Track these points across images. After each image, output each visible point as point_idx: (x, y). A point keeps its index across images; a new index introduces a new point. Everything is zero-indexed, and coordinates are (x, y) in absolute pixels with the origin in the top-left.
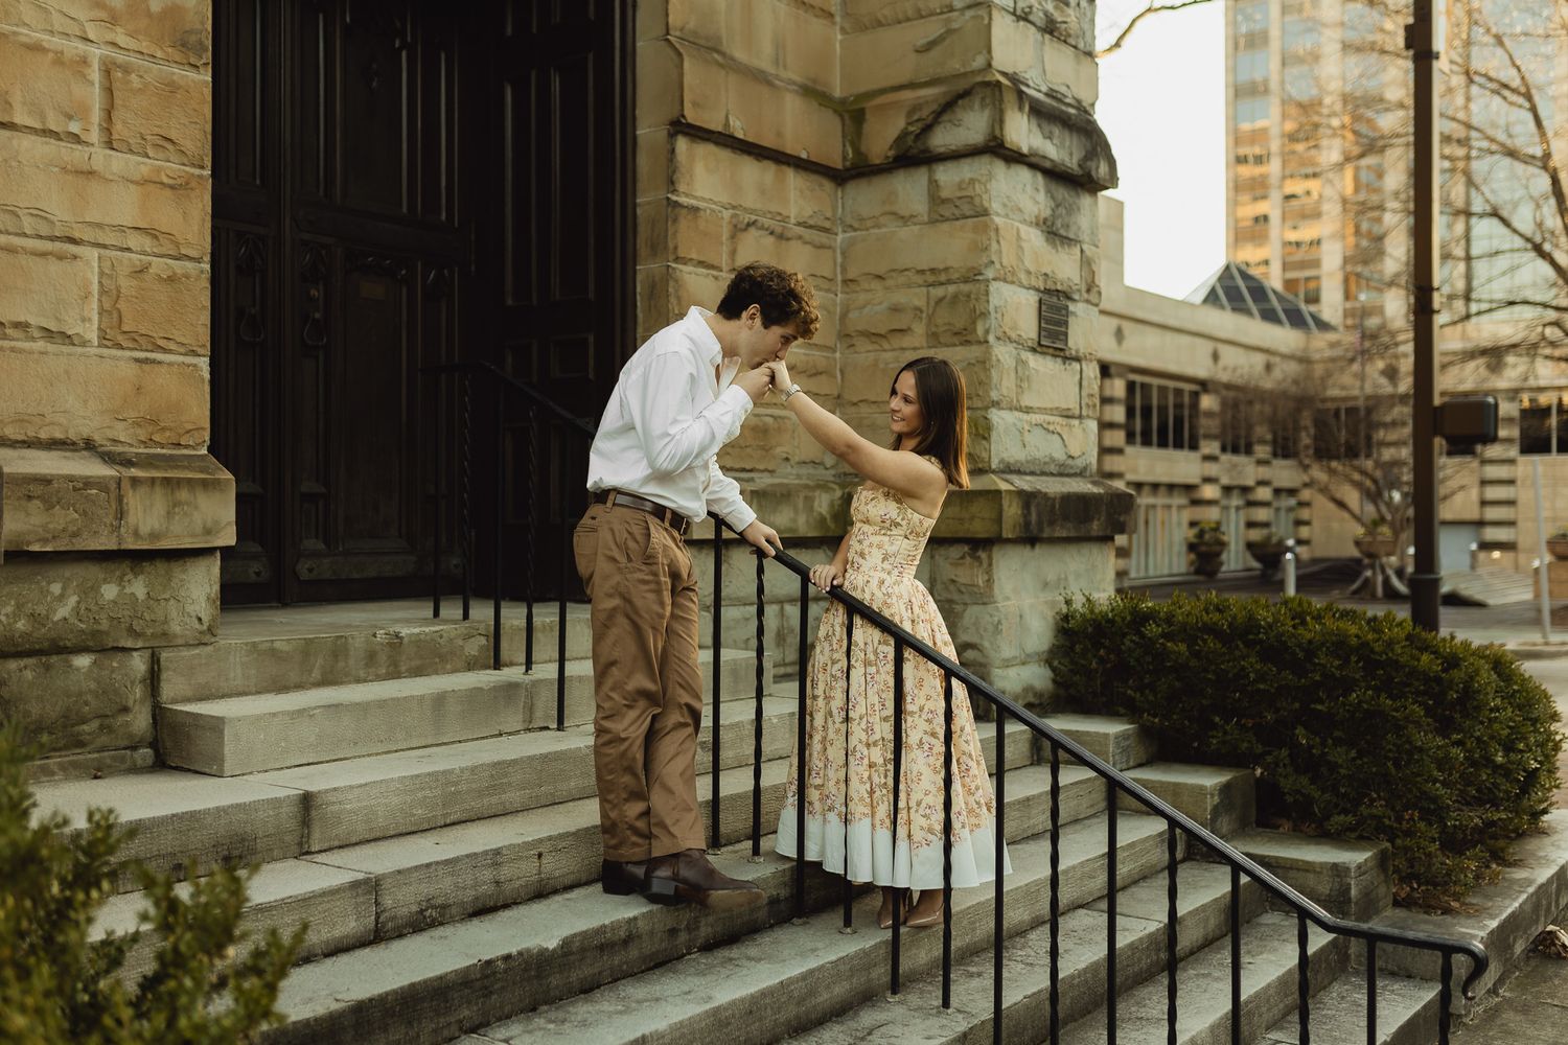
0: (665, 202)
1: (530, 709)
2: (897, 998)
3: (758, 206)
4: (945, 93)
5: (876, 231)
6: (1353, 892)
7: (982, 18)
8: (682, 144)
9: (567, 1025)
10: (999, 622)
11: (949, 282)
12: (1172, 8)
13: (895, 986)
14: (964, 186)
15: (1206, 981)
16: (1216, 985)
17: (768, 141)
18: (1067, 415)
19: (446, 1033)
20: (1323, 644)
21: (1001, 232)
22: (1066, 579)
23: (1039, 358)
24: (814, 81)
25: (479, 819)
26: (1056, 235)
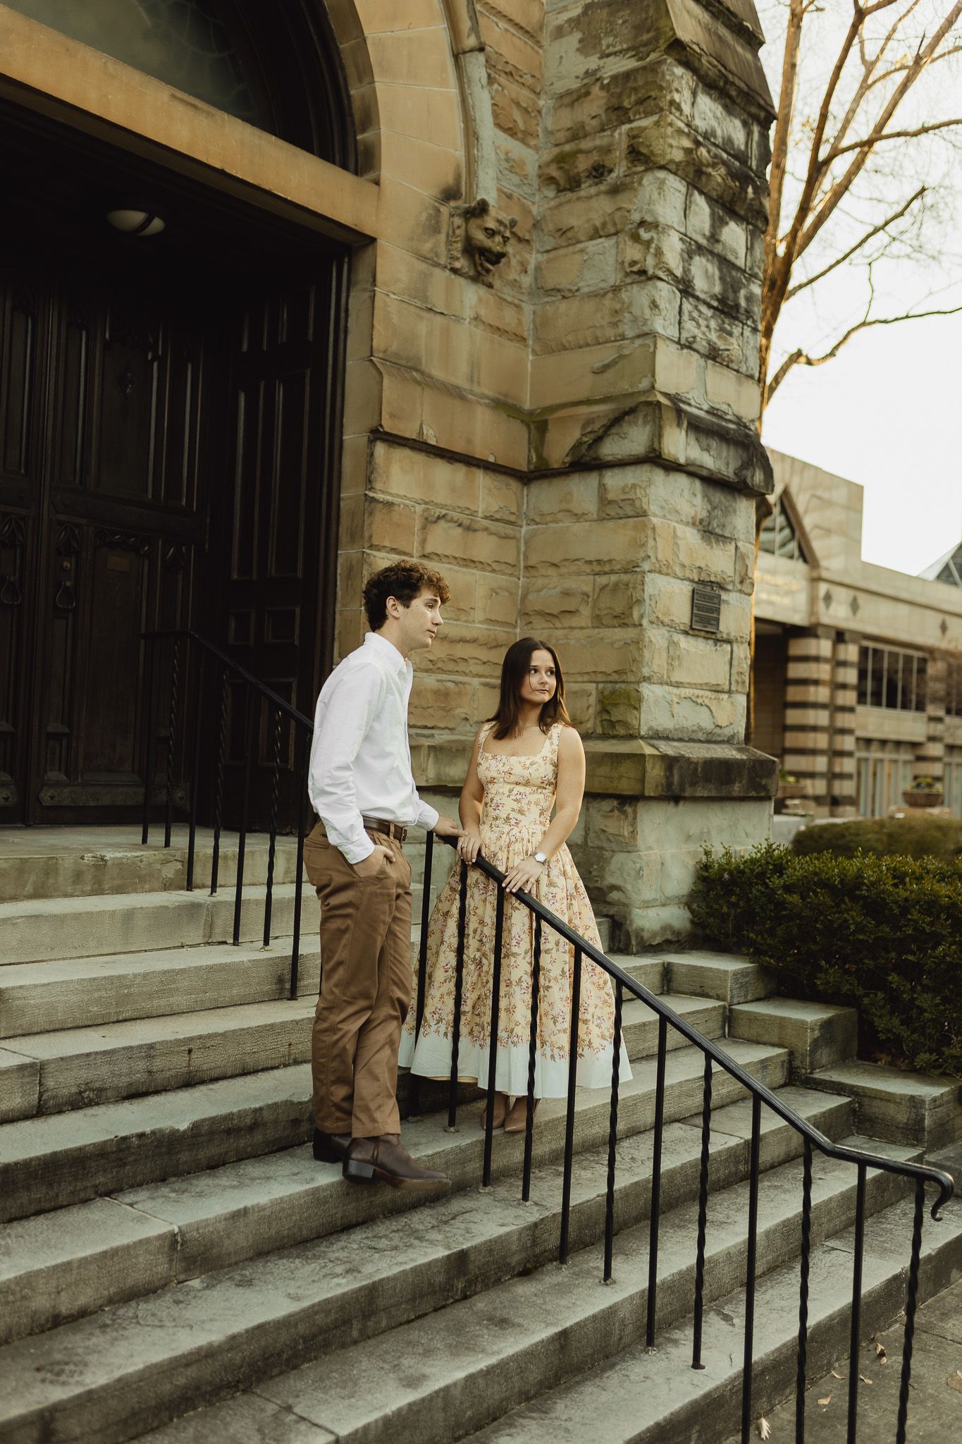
0: (363, 497)
1: (211, 926)
2: (487, 1189)
3: (449, 502)
4: (614, 410)
5: (554, 525)
6: (927, 1122)
7: (649, 347)
8: (380, 449)
9: (186, 1194)
10: (641, 868)
11: (612, 572)
12: (885, 322)
13: (488, 1178)
14: (627, 490)
15: (776, 1192)
16: (783, 1196)
17: (459, 447)
18: (717, 690)
19: (82, 1195)
20: (918, 902)
21: (658, 531)
22: (709, 832)
23: (690, 639)
24: (506, 395)
25: (148, 1017)
26: (711, 533)
